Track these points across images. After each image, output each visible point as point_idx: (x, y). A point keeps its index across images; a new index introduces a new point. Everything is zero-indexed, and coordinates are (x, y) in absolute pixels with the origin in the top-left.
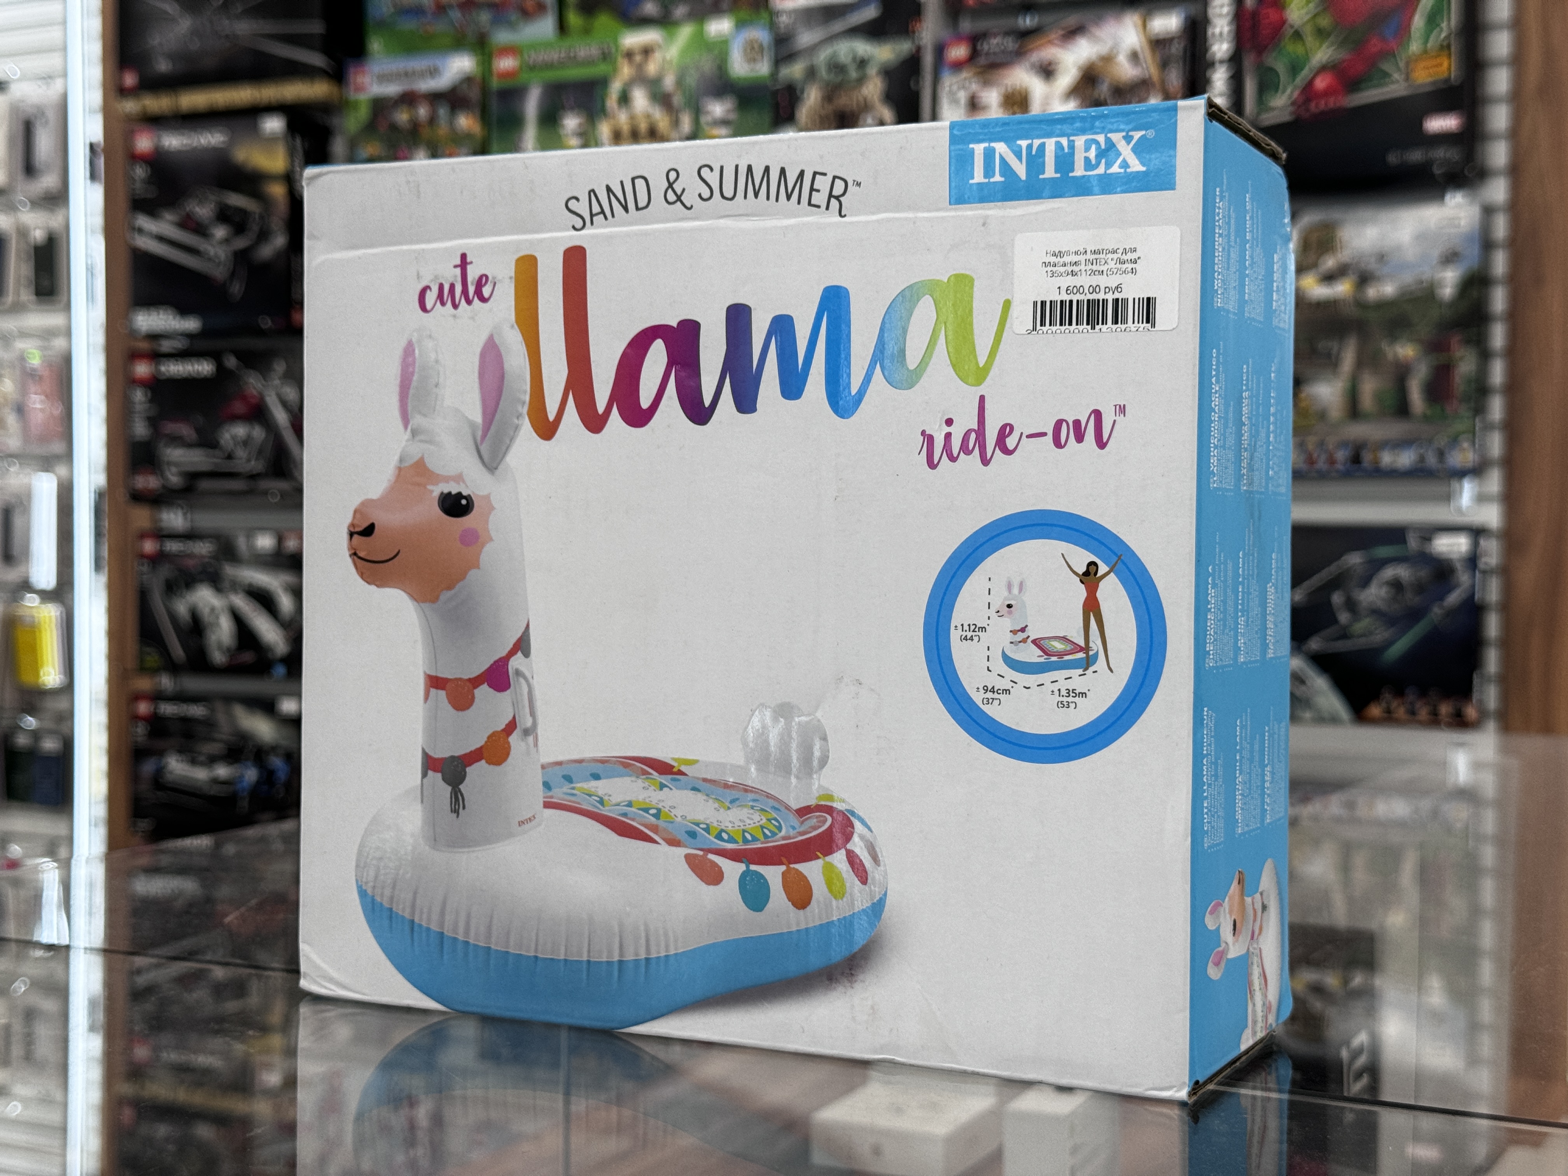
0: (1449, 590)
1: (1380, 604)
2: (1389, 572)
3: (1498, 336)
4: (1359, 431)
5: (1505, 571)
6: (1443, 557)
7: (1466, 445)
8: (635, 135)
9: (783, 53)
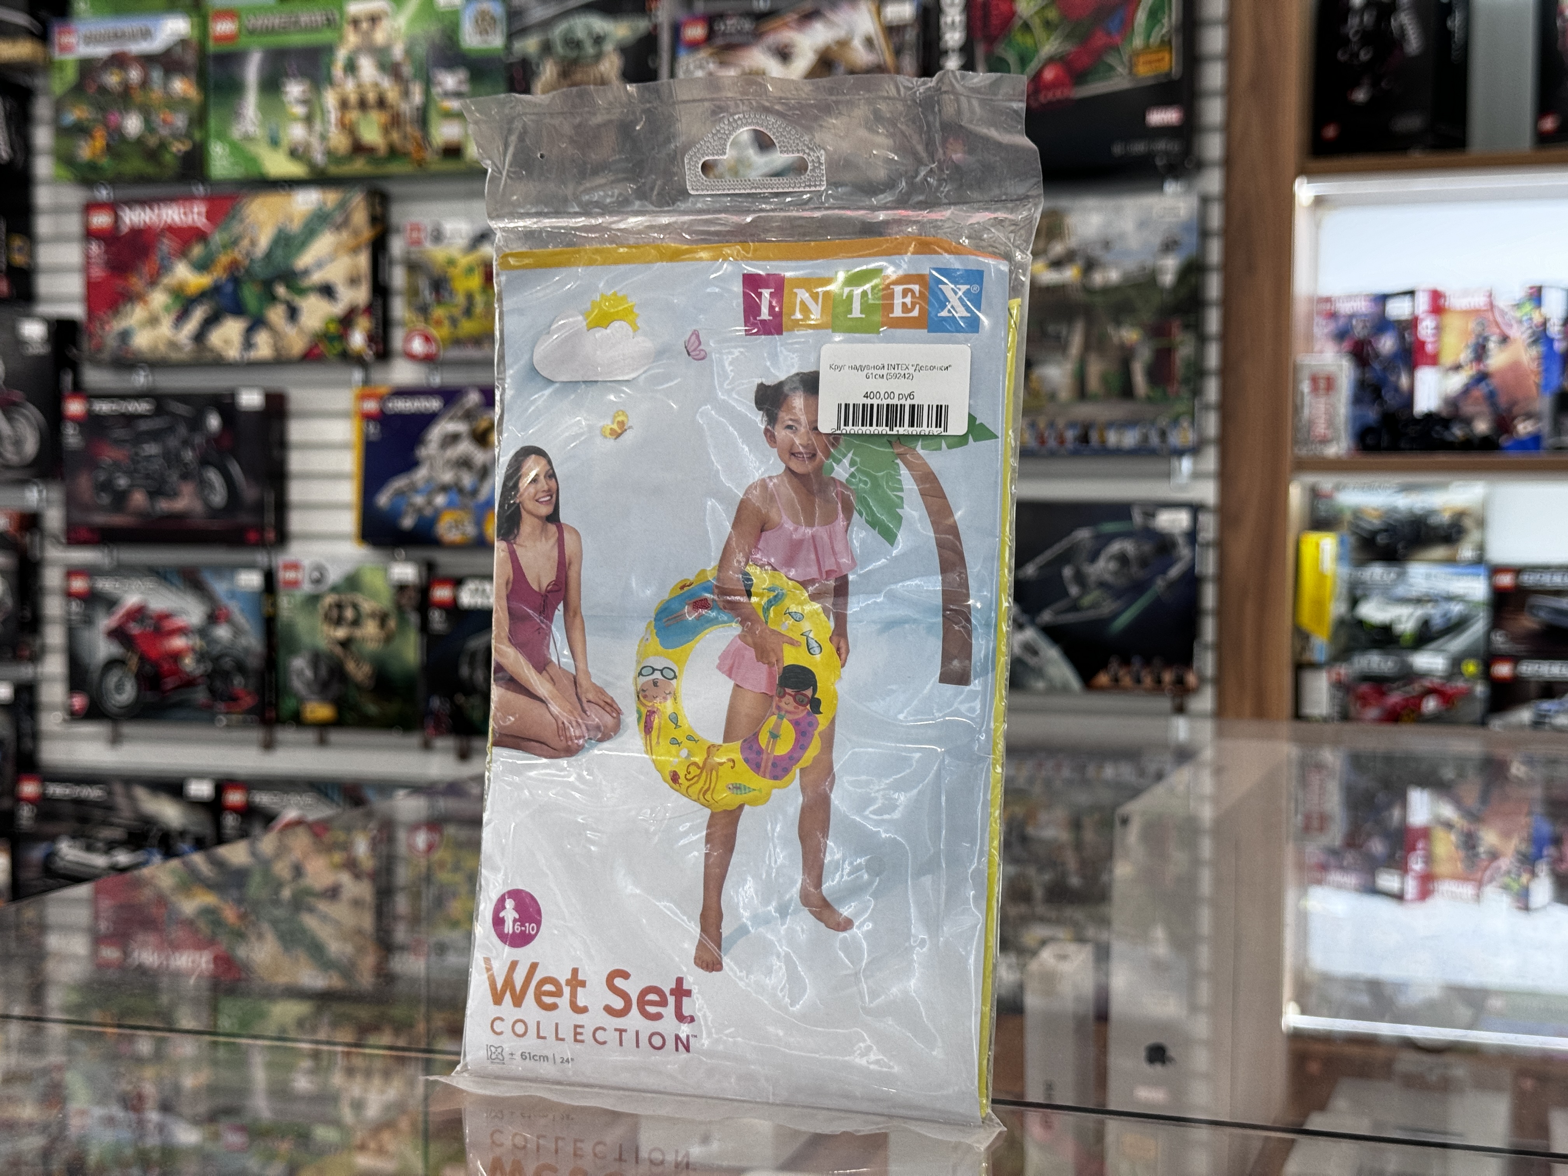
0: (1170, 565)
1: (1108, 578)
2: (1116, 547)
3: (1213, 321)
4: (1086, 411)
5: (1220, 544)
6: (1166, 531)
7: (1185, 424)
8: (363, 104)
9: (517, 26)
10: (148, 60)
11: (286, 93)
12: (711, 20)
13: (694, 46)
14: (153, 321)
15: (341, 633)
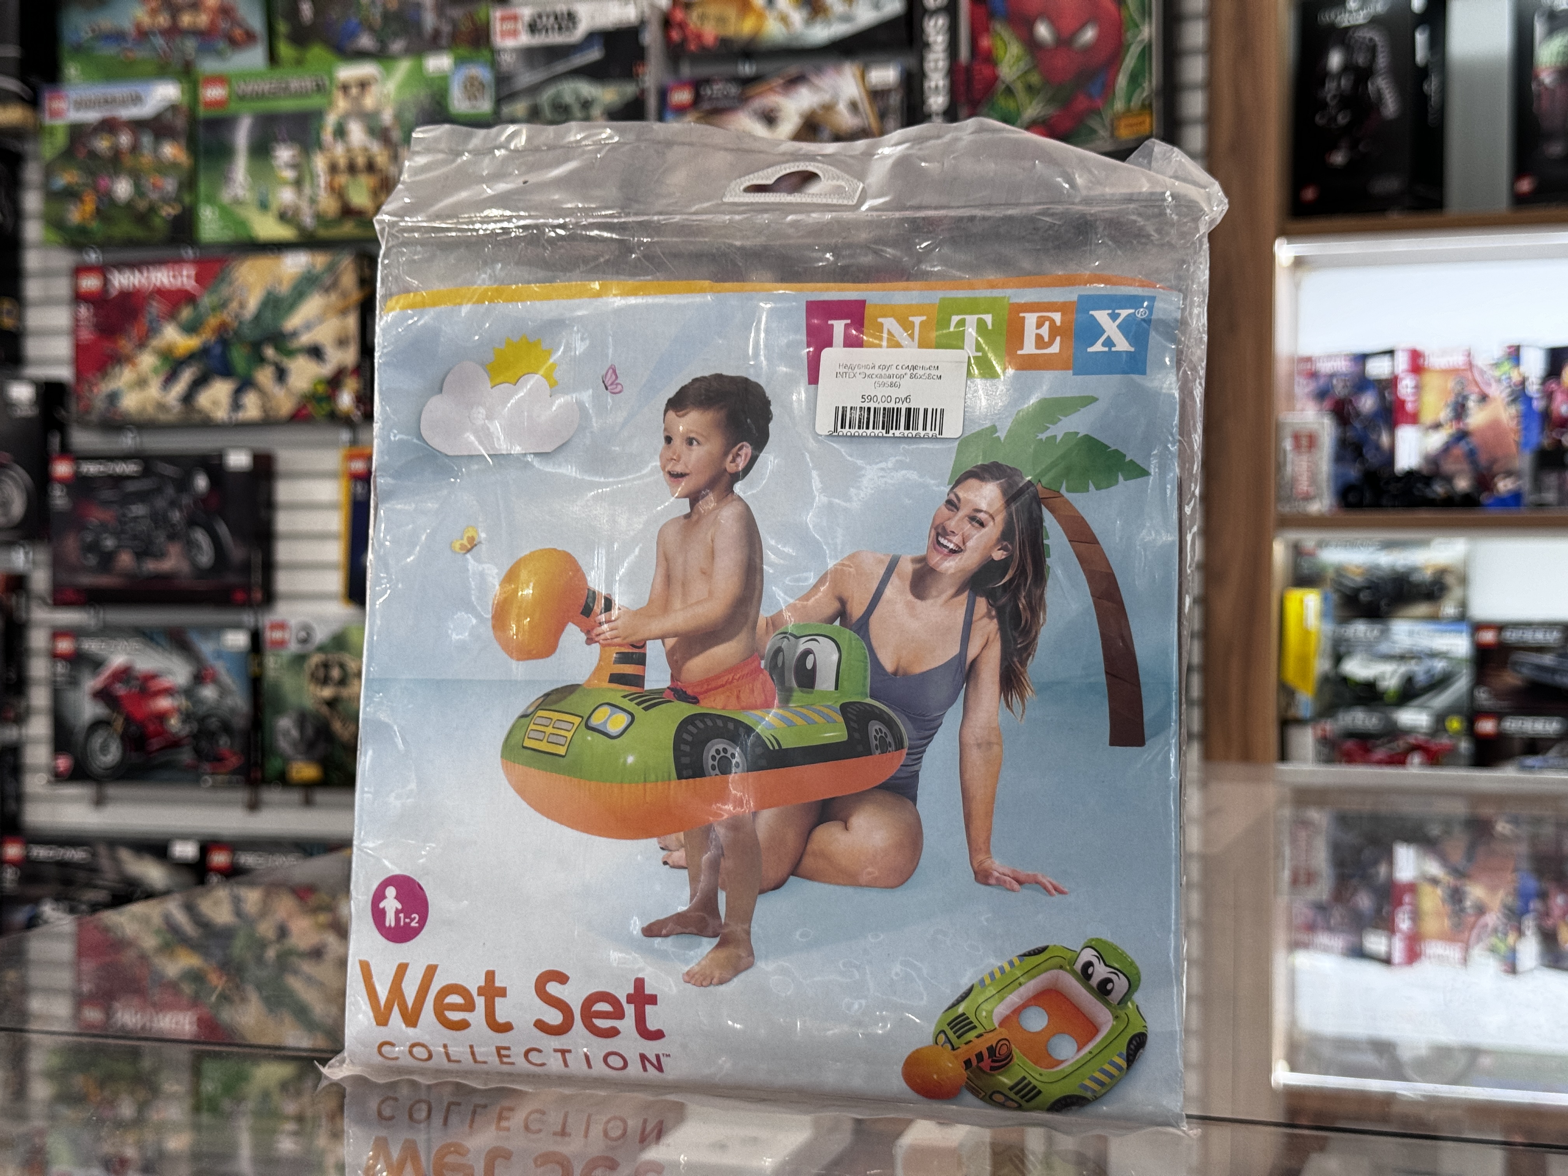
5: (1205, 601)
8: (352, 168)
9: (505, 91)
10: (138, 126)
11: (276, 157)
12: (697, 85)
13: (681, 110)
14: (141, 383)
15: (327, 692)
